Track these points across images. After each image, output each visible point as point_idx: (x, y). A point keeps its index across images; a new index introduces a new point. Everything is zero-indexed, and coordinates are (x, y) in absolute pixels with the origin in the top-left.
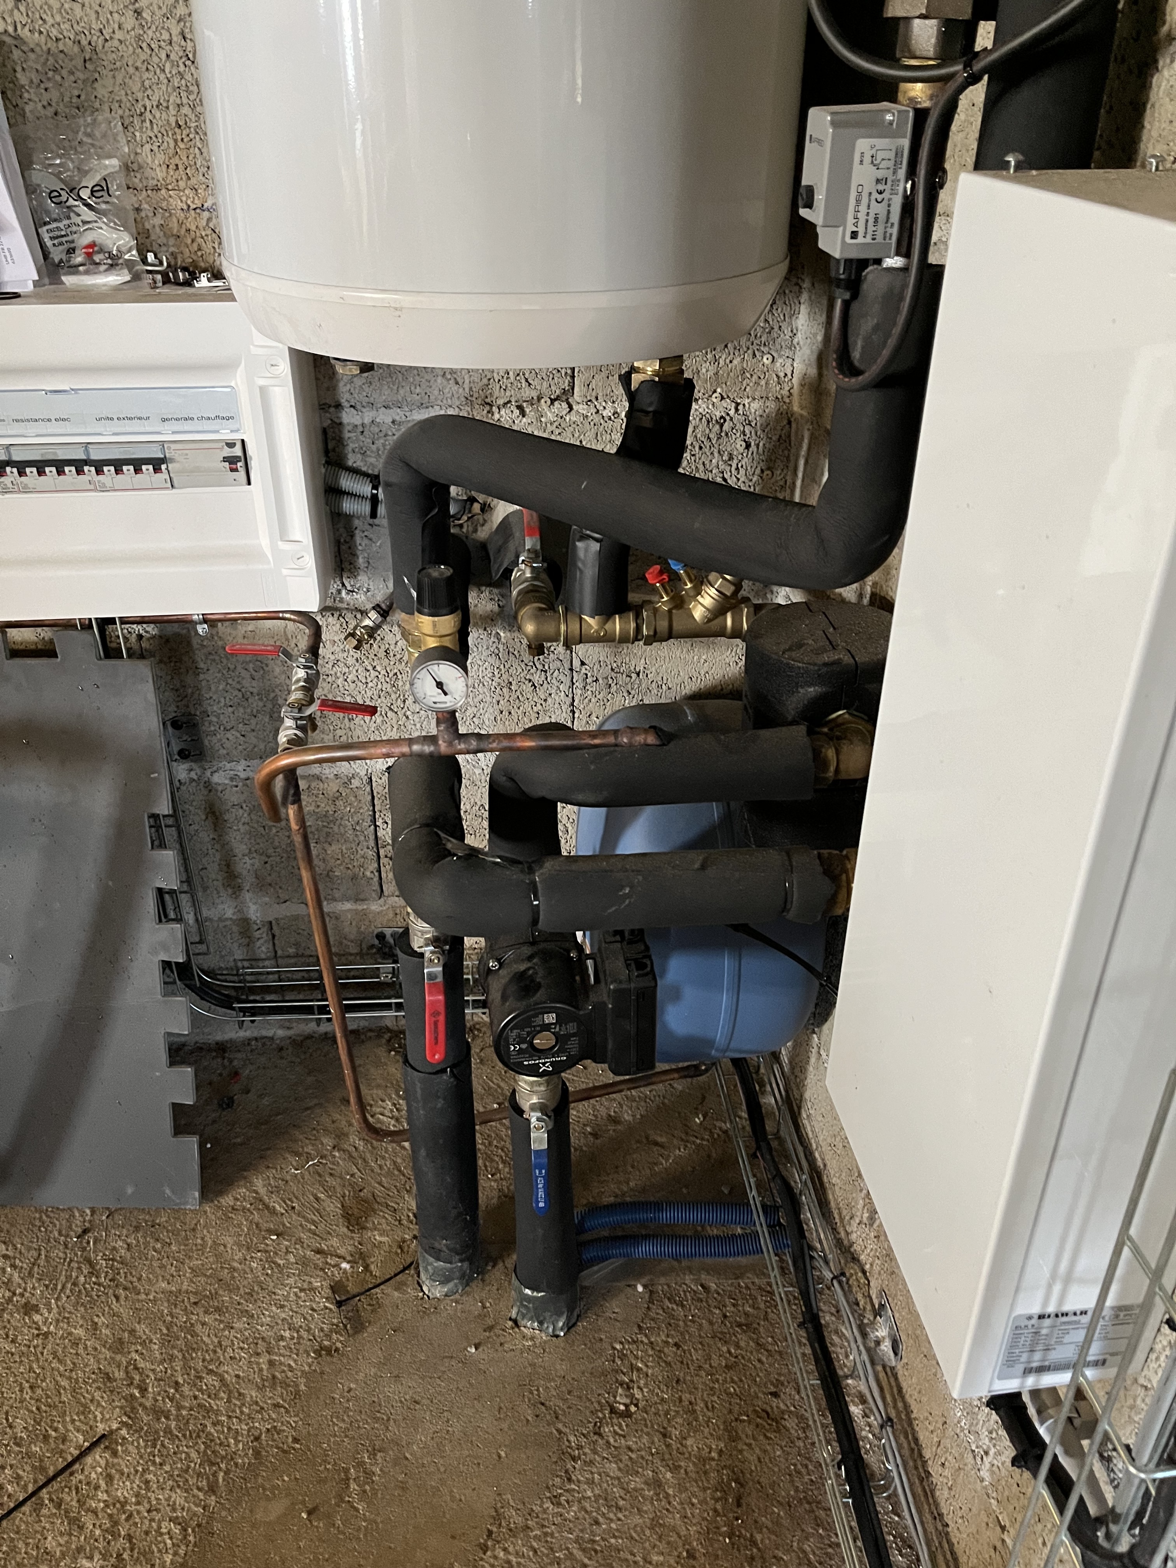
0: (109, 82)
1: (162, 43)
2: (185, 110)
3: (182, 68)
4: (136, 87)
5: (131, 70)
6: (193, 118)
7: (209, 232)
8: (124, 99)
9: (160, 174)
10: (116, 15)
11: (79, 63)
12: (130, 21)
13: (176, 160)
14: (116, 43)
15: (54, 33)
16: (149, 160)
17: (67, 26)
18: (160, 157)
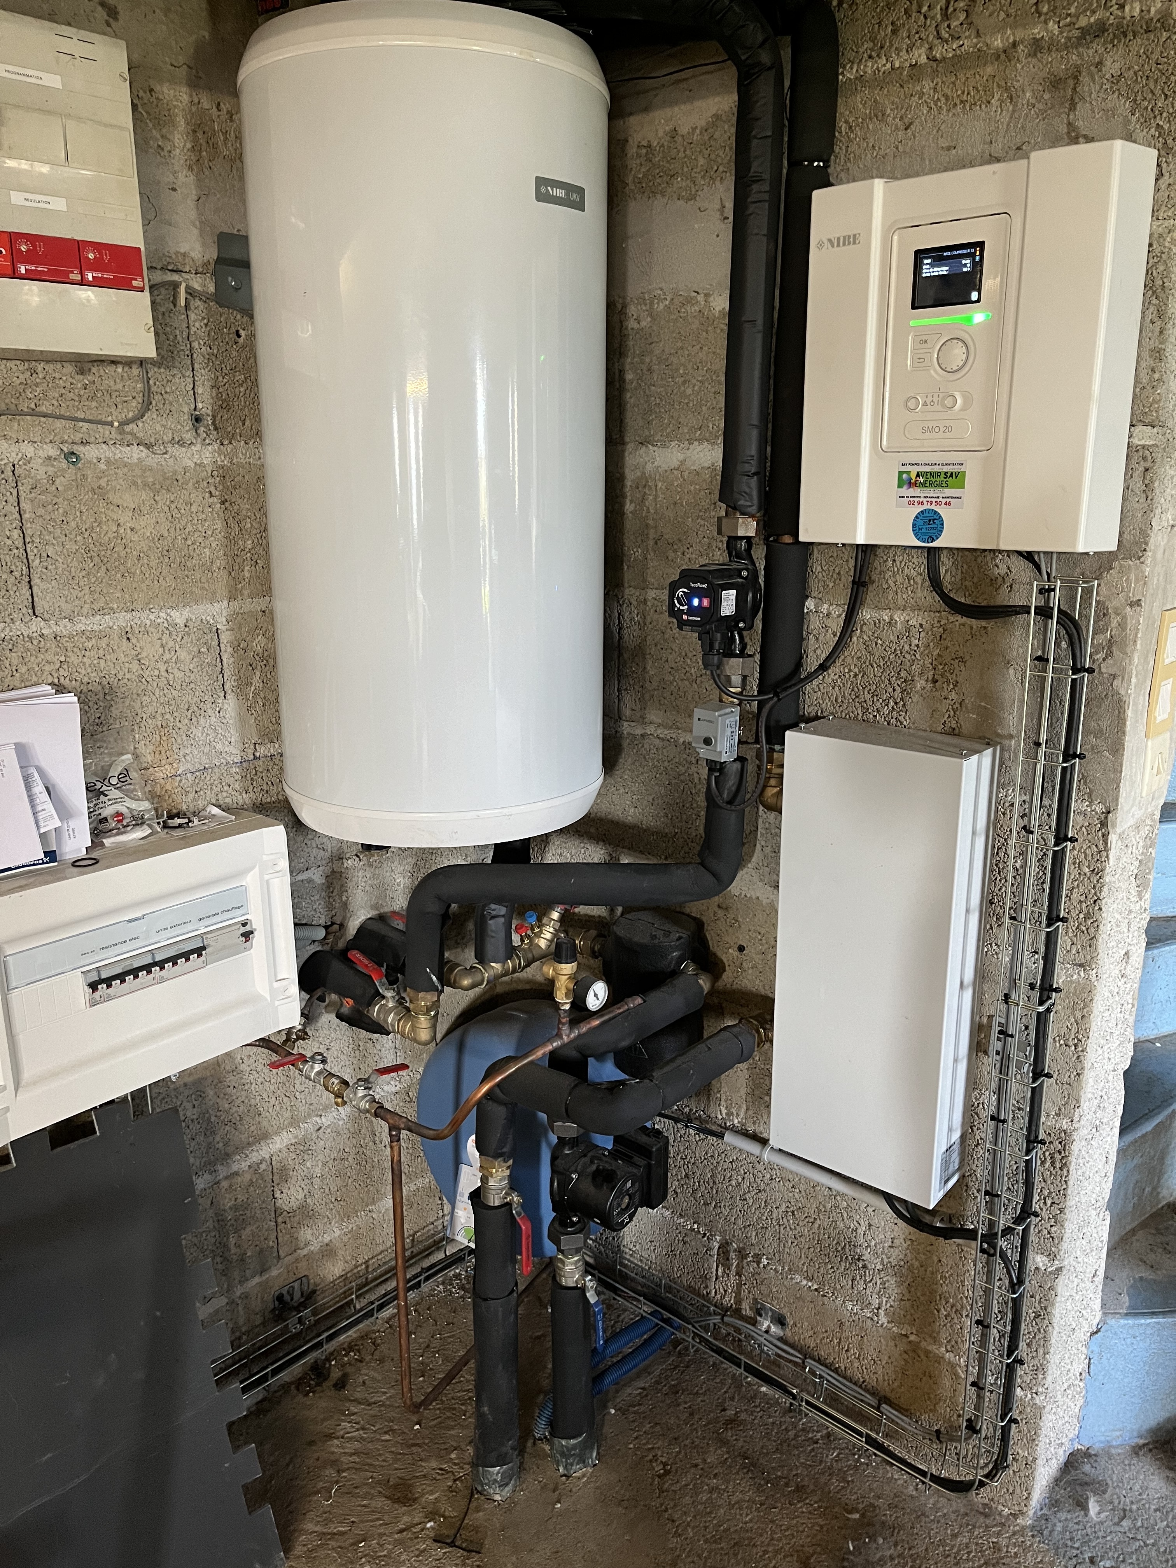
0: (120, 706)
1: (154, 678)
2: (168, 716)
3: (166, 691)
4: (137, 705)
5: (135, 696)
6: (172, 720)
7: (180, 789)
8: (130, 715)
9: (149, 758)
10: (127, 664)
11: (101, 696)
12: (135, 666)
13: (161, 748)
14: (126, 681)
15: (86, 679)
16: (143, 751)
17: (95, 674)
18: (151, 748)
